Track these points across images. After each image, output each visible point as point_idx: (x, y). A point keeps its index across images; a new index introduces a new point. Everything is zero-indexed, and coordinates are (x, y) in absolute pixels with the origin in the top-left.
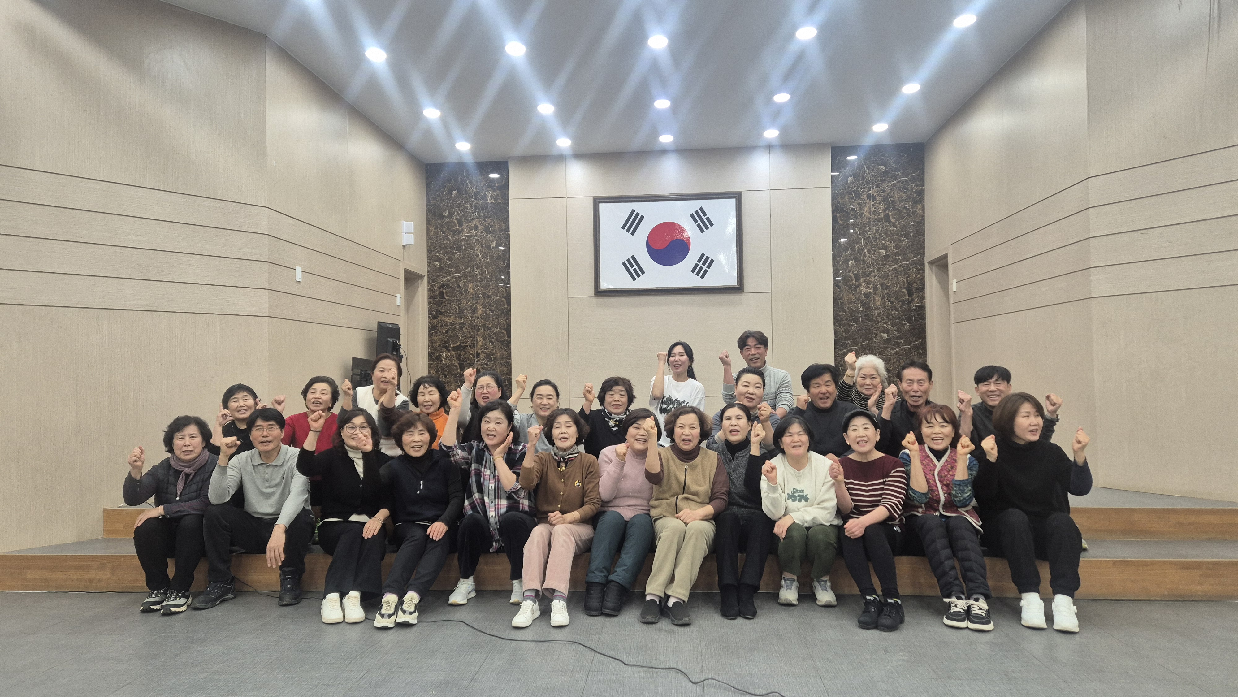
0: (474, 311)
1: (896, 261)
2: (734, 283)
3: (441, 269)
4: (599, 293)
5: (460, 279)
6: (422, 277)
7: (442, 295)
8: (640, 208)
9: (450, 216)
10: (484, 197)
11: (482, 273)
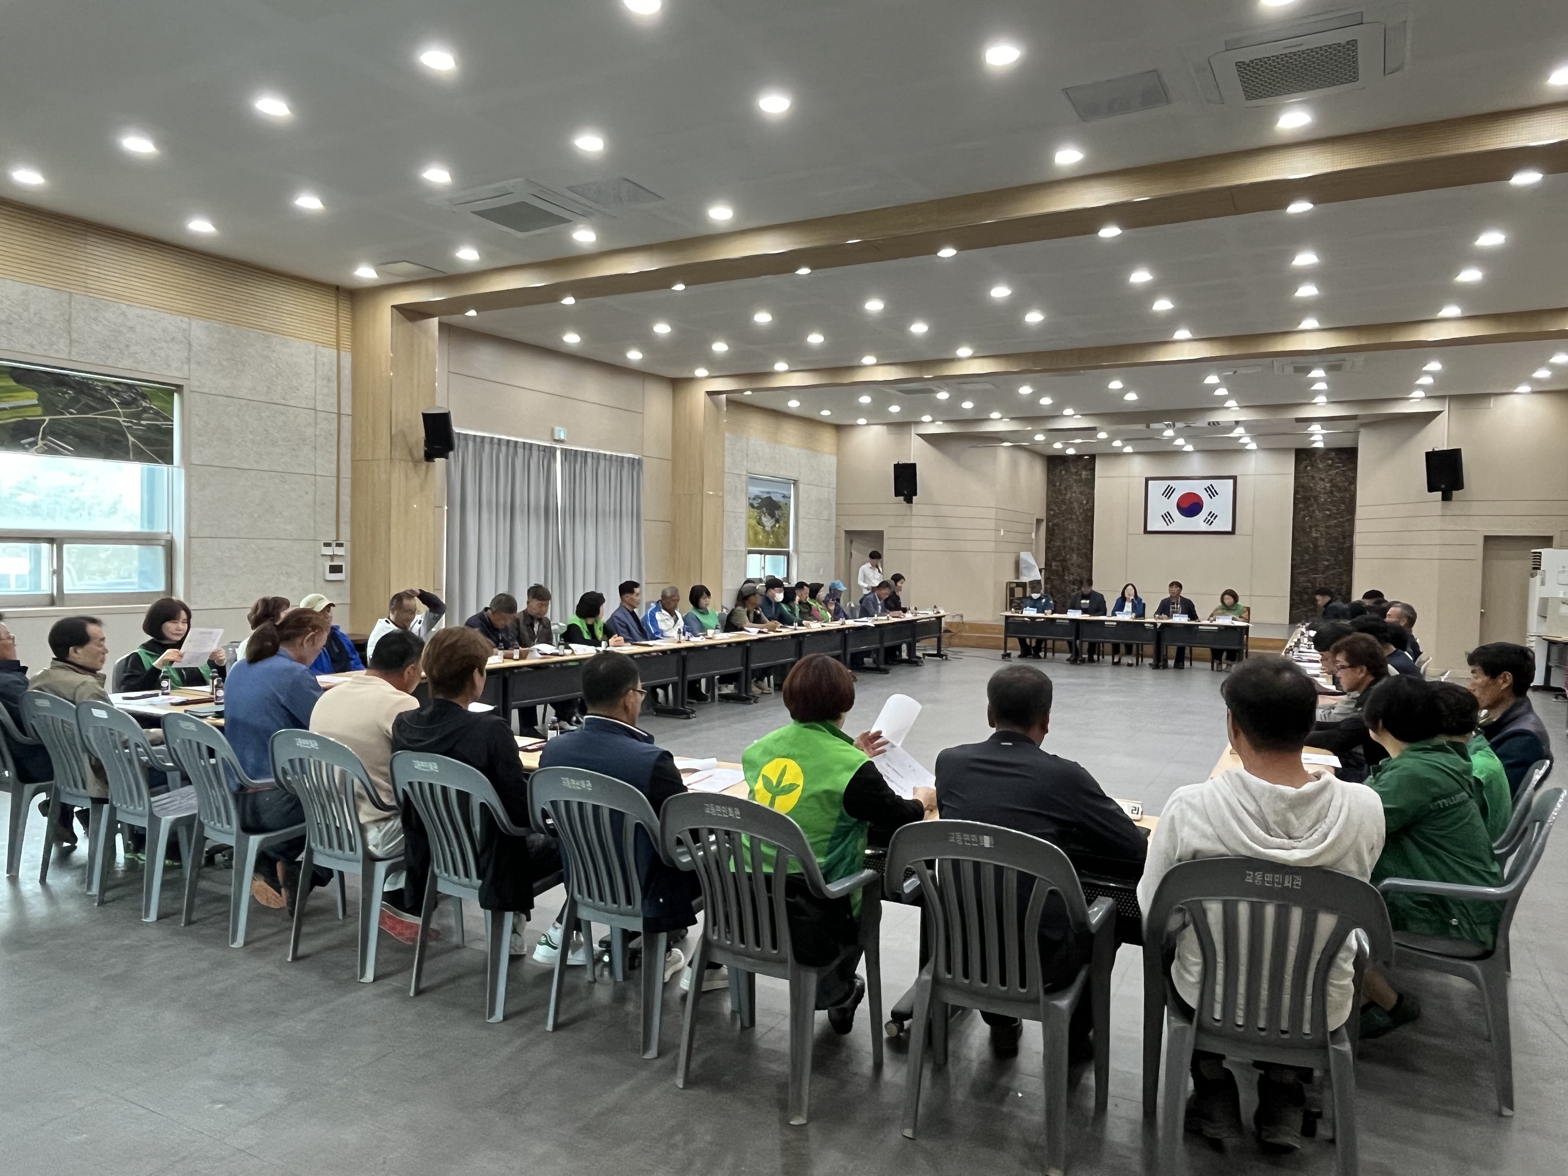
0: (1071, 539)
1: (1335, 518)
2: (1230, 529)
3: (1053, 515)
4: (1146, 532)
5: (1063, 521)
6: (1042, 520)
7: (1053, 530)
8: (1172, 483)
9: (1060, 485)
10: (1080, 475)
11: (1077, 518)
